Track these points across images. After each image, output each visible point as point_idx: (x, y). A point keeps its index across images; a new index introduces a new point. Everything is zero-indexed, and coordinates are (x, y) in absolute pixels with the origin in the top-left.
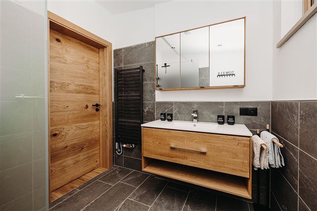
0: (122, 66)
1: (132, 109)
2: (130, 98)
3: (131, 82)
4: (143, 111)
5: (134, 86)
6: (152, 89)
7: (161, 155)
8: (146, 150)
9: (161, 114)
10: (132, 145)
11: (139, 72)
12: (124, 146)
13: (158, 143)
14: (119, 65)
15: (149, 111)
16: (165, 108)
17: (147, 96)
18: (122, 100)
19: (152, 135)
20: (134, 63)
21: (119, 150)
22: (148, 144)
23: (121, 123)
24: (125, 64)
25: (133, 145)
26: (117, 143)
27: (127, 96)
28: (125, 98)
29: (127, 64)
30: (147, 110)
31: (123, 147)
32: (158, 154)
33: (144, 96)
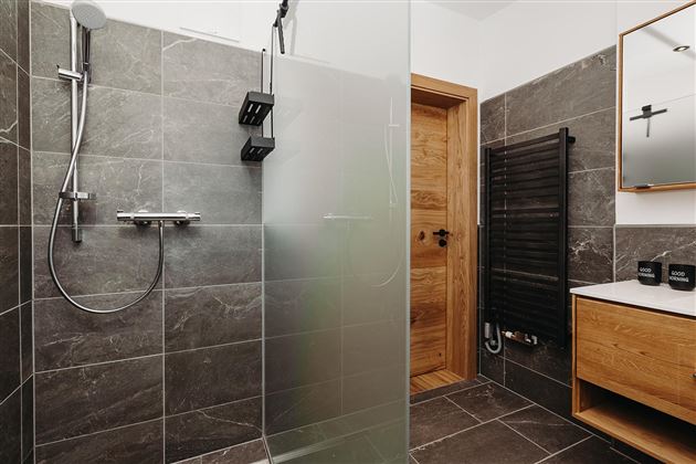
0: (504, 137)
1: (532, 245)
2: (526, 215)
3: (532, 176)
4: (568, 251)
5: (539, 184)
6: (602, 188)
7: (652, 392)
8: (587, 363)
9: (642, 264)
10: (530, 338)
11: (556, 147)
12: (509, 334)
13: (635, 351)
14: (494, 137)
15: (591, 252)
16: (659, 247)
17: (582, 210)
18: (501, 221)
19: (614, 324)
20: (539, 125)
21: (493, 342)
22: (597, 346)
23: (500, 278)
24: (510, 131)
25: (535, 338)
26: (488, 325)
27: (518, 212)
28: (512, 216)
29: (516, 131)
30: (581, 249)
31: (503, 336)
32: (633, 386)
33: (573, 211)
